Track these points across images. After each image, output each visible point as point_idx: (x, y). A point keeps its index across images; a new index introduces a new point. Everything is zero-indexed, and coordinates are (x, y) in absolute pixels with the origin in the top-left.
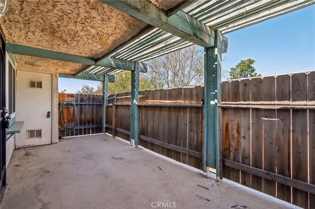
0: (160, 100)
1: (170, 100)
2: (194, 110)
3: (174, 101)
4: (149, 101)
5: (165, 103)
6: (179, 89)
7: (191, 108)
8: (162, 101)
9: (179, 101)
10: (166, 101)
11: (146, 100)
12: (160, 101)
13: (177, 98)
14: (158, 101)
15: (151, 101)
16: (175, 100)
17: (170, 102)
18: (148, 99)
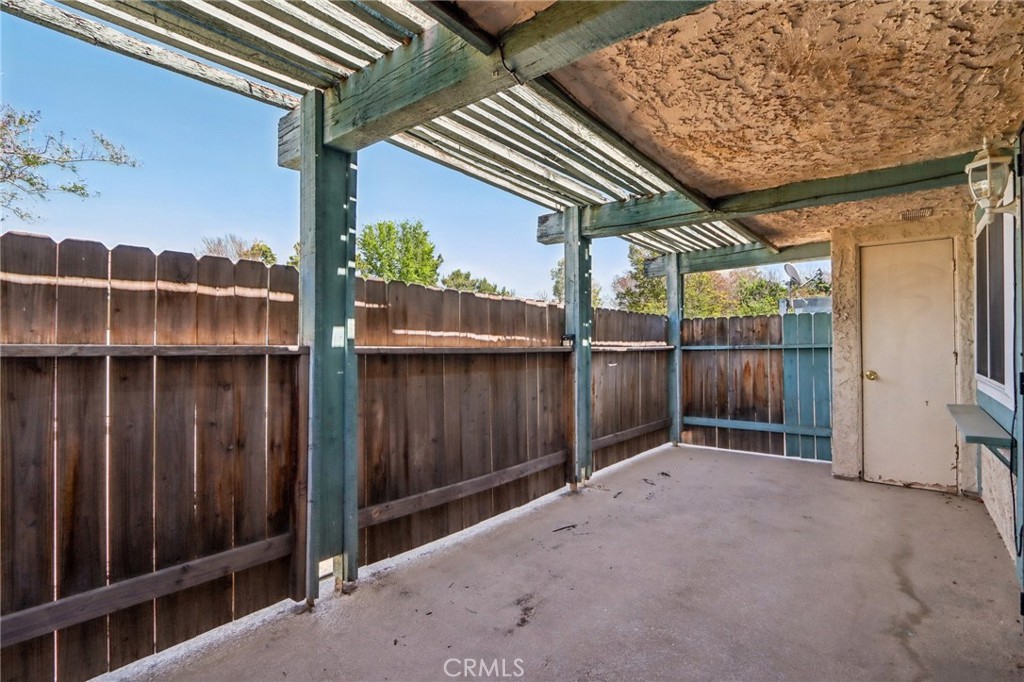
0: (463, 332)
1: (494, 334)
2: (549, 360)
3: (508, 338)
4: (411, 332)
5: (482, 341)
6: (520, 305)
7: (544, 354)
8: (473, 336)
9: (518, 338)
10: (485, 337)
11: (396, 328)
12: (462, 335)
13: (514, 329)
14: (457, 334)
15: (423, 333)
16: (509, 335)
17: (495, 338)
18: (409, 325)
